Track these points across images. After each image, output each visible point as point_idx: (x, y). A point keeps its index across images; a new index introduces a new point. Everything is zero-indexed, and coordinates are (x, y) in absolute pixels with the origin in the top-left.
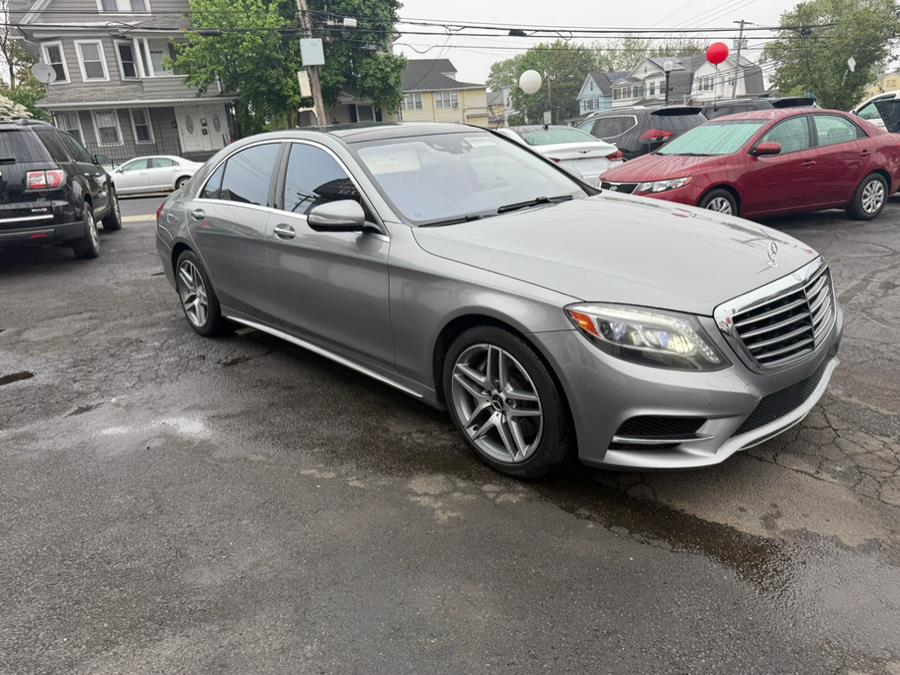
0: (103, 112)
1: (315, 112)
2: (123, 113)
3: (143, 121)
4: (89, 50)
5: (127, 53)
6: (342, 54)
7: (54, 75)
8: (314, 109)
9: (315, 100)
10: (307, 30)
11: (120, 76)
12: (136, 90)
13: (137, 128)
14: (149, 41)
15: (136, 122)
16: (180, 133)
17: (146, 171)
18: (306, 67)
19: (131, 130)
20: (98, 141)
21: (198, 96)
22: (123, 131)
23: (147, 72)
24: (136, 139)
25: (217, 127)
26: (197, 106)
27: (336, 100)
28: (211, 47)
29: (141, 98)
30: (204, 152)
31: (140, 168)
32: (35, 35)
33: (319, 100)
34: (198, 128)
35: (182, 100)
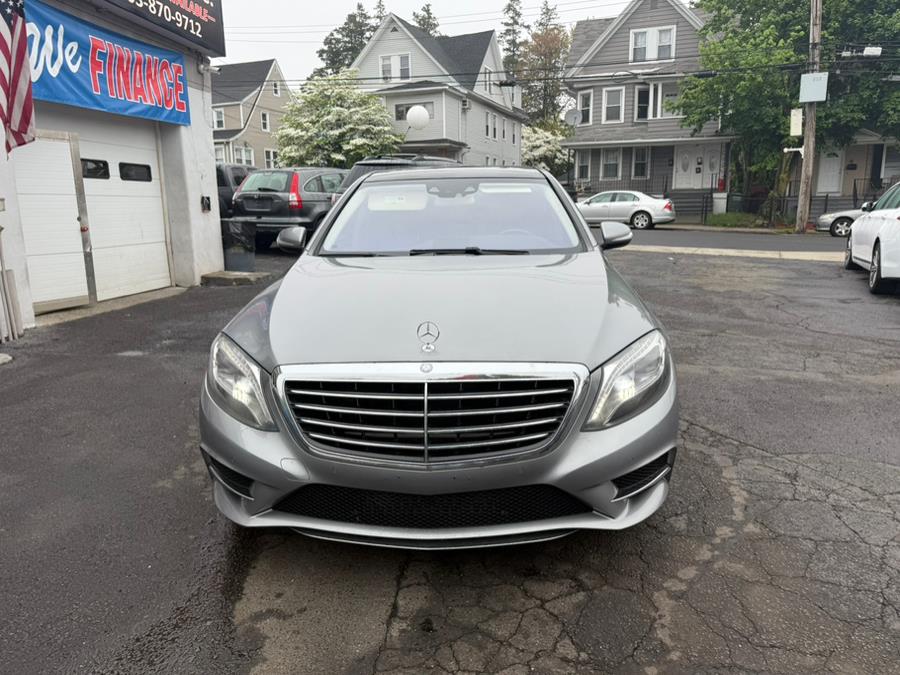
0: (610, 150)
1: (802, 154)
2: (627, 151)
3: (643, 159)
4: (614, 96)
5: (644, 97)
6: (868, 88)
7: (580, 118)
8: (802, 150)
9: (805, 141)
10: (814, 63)
11: (633, 118)
12: (642, 130)
13: (636, 165)
14: (663, 85)
15: (637, 160)
16: (674, 170)
17: (608, 204)
18: (803, 106)
19: (631, 167)
20: (601, 174)
21: (692, 136)
22: (623, 167)
23: (655, 115)
24: (633, 173)
25: (712, 166)
26: (697, 145)
27: (850, 139)
28: (709, 89)
29: (643, 138)
30: (693, 190)
31: (606, 201)
32: (575, 86)
33: (810, 141)
34: (693, 166)
35: (680, 139)
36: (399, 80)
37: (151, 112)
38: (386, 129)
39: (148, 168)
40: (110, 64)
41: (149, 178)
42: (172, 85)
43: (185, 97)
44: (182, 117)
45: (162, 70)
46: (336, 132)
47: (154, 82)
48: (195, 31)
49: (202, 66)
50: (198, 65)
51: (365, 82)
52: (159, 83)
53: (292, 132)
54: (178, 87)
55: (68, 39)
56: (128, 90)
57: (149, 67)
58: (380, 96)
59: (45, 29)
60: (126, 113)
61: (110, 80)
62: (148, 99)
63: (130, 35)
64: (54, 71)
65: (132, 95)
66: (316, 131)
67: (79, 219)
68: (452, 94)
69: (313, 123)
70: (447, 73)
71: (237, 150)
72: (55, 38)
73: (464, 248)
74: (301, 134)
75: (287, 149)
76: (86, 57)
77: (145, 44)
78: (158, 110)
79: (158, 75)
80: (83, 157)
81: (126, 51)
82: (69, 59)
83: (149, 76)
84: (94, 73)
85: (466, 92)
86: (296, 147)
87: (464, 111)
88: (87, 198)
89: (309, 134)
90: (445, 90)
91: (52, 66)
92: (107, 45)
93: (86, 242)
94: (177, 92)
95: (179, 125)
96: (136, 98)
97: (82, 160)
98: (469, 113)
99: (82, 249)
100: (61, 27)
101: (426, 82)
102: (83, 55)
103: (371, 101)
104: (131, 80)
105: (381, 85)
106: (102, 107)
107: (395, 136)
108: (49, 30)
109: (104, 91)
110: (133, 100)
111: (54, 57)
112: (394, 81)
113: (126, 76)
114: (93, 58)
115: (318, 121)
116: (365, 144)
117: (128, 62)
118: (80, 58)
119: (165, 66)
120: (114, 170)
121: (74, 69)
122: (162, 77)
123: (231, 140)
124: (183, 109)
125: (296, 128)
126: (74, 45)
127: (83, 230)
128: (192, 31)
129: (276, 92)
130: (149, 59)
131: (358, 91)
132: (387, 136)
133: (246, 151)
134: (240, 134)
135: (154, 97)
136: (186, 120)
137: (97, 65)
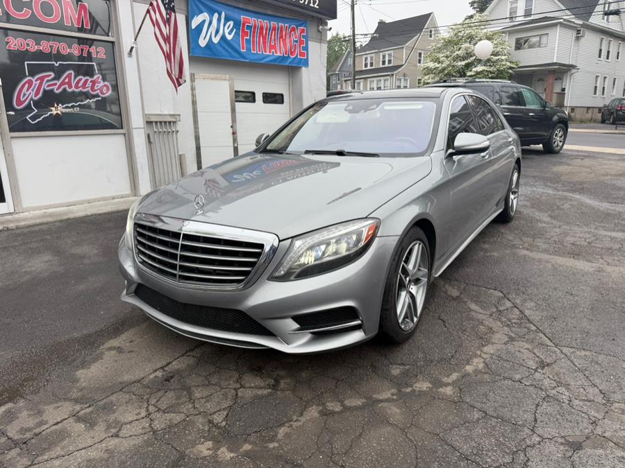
36: (522, 19)
37: (278, 60)
38: (503, 58)
39: (282, 95)
40: (254, 32)
41: (282, 102)
42: (296, 41)
43: (306, 48)
44: (303, 61)
45: (291, 32)
46: (463, 63)
47: (284, 40)
48: (314, 4)
49: (321, 27)
50: (318, 26)
51: (491, 22)
52: (288, 41)
53: (431, 65)
54: (301, 42)
55: (227, 19)
56: (265, 47)
57: (282, 31)
58: (503, 33)
59: (213, 15)
60: (262, 62)
61: (253, 42)
62: (278, 52)
63: (270, 13)
64: (216, 40)
65: (268, 49)
66: (448, 63)
67: (232, 127)
68: (566, 25)
69: (447, 57)
70: (563, 8)
71: (398, 79)
72: (219, 20)
73: (335, 150)
74: (438, 66)
75: (426, 77)
76: (238, 29)
77: (278, 17)
78: (283, 58)
79: (288, 36)
80: (236, 89)
81: (265, 23)
82: (227, 31)
83: (281, 37)
84: (243, 39)
85: (581, 23)
86: (432, 76)
87: (578, 38)
88: (237, 114)
89: (443, 65)
90: (560, 23)
91: (215, 37)
92: (252, 20)
93: (235, 140)
94: (300, 46)
95: (301, 67)
96: (270, 52)
97: (236, 91)
98: (582, 40)
99: (232, 144)
100: (223, 14)
101: (546, 17)
102: (236, 29)
103: (496, 37)
104: (268, 41)
105: (507, 23)
106: (246, 59)
107: (510, 62)
108: (216, 15)
109: (248, 49)
110: (268, 53)
111: (217, 32)
112: (518, 19)
113: (264, 38)
114: (243, 30)
115: (451, 56)
116: (484, 70)
117: (266, 30)
118: (235, 30)
119: (293, 30)
120: (259, 97)
121: (229, 37)
122: (290, 36)
123: (395, 72)
124: (304, 56)
125: (435, 62)
126: (231, 23)
127: (234, 133)
128: (312, 5)
129: (431, 36)
130: (282, 26)
131: (485, 31)
132: (504, 63)
133: (404, 80)
134: (402, 68)
135: (283, 50)
136: (306, 63)
137: (246, 34)
